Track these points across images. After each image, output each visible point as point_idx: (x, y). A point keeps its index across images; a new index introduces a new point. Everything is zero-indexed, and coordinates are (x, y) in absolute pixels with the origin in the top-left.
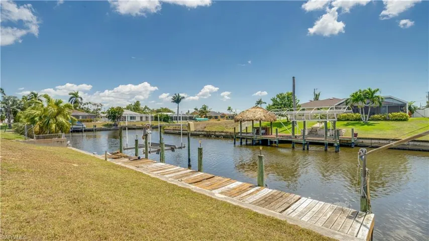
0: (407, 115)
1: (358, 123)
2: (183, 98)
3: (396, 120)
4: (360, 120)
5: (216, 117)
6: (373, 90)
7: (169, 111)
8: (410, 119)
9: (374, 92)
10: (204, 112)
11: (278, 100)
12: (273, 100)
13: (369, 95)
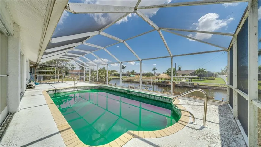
0: (215, 77)
1: (198, 80)
2: (126, 67)
3: (211, 79)
4: (199, 79)
5: (137, 75)
6: (204, 69)
7: (116, 72)
8: (216, 79)
9: (204, 70)
10: (133, 73)
11: (169, 70)
12: (167, 70)
13: (202, 71)
